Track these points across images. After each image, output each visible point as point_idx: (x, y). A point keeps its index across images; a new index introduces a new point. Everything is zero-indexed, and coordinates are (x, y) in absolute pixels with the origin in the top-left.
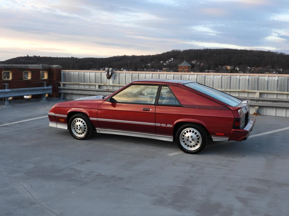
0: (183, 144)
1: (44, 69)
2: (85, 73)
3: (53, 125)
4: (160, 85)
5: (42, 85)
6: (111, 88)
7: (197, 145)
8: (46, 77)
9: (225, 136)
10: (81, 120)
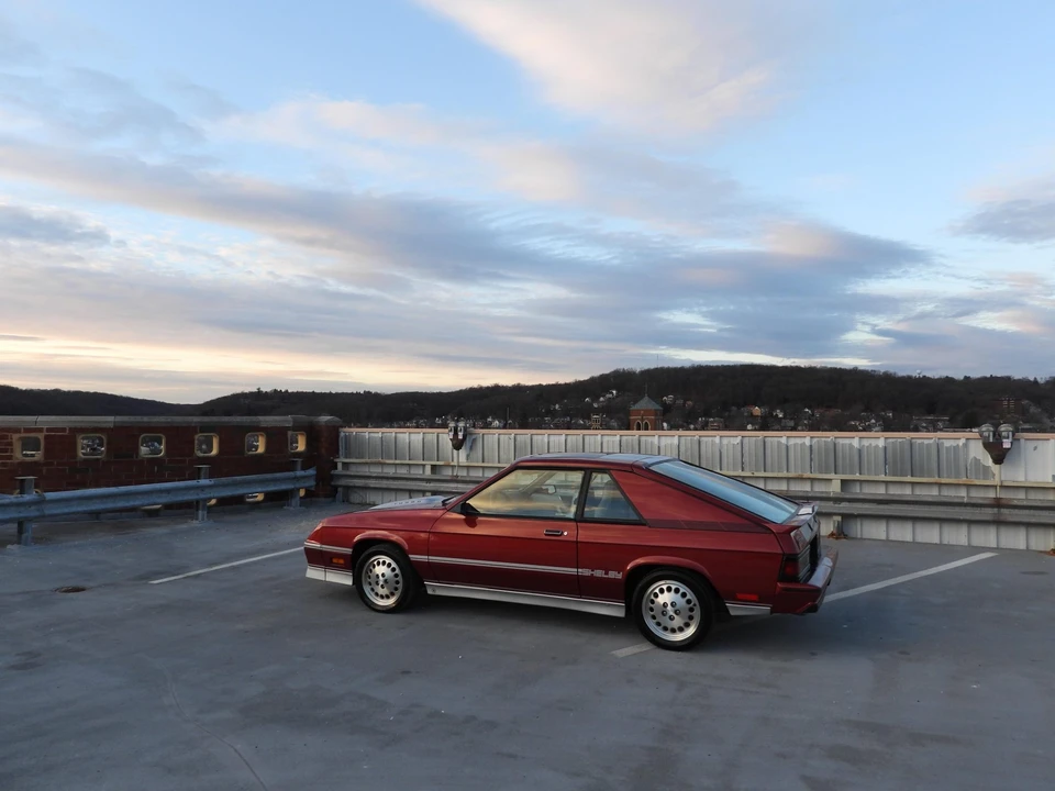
0: (651, 624)
1: (297, 428)
2: (398, 435)
3: (314, 573)
4: (589, 468)
5: (290, 467)
6: (463, 473)
7: (687, 625)
8: (301, 446)
9: (761, 601)
10: (388, 560)
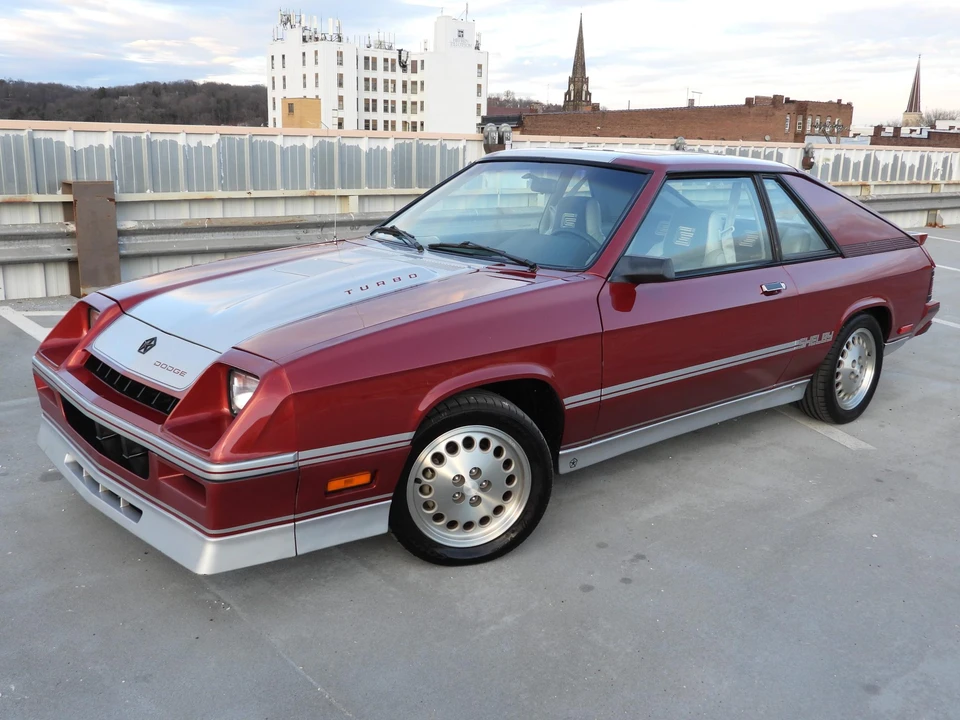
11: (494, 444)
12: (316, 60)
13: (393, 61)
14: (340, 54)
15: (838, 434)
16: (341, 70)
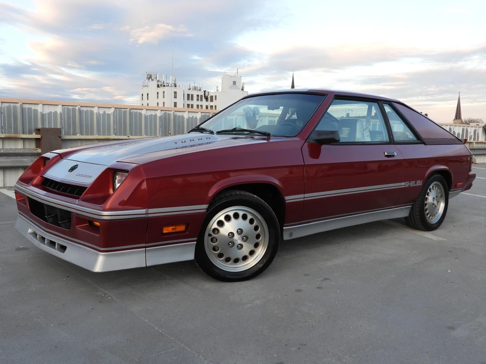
11: (249, 217)
12: (164, 96)
13: (201, 96)
14: (175, 93)
15: (428, 235)
16: (176, 100)
